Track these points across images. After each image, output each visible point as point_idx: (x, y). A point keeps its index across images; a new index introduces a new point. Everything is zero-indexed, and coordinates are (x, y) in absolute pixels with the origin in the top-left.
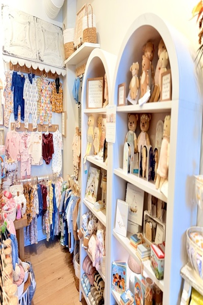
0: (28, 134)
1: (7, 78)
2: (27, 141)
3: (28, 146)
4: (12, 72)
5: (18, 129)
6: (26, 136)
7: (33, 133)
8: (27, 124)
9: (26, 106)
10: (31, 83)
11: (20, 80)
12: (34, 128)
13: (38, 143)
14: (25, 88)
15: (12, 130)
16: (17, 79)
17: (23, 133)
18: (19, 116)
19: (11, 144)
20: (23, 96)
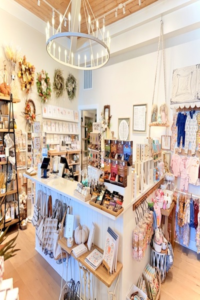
0: (188, 158)
1: (174, 118)
2: (186, 163)
3: (187, 167)
4: (178, 113)
5: (180, 154)
6: (186, 159)
7: (191, 157)
8: (187, 150)
9: (186, 137)
10: (192, 118)
11: (183, 118)
12: (193, 153)
13: (195, 166)
14: (187, 123)
15: (176, 153)
16: (181, 117)
17: (183, 157)
18: (181, 144)
19: (174, 164)
20: (184, 129)
